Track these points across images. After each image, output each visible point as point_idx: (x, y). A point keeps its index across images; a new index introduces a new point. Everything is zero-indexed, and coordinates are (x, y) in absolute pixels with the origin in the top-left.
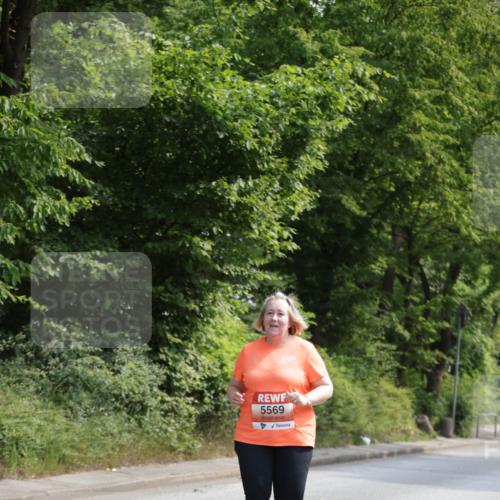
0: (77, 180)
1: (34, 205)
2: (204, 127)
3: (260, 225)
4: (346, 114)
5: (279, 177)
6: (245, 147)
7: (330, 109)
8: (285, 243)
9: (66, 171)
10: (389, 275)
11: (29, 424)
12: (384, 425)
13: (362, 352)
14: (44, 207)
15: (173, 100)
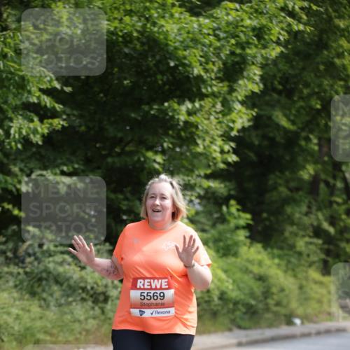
0: (48, 105)
1: (11, 127)
2: (158, 57)
3: (204, 140)
4: (278, 43)
5: (221, 99)
6: (192, 74)
7: (265, 39)
8: (226, 156)
9: (38, 98)
10: (315, 181)
11: (9, 314)
12: (312, 308)
13: (292, 247)
14: (20, 129)
15: (129, 35)
